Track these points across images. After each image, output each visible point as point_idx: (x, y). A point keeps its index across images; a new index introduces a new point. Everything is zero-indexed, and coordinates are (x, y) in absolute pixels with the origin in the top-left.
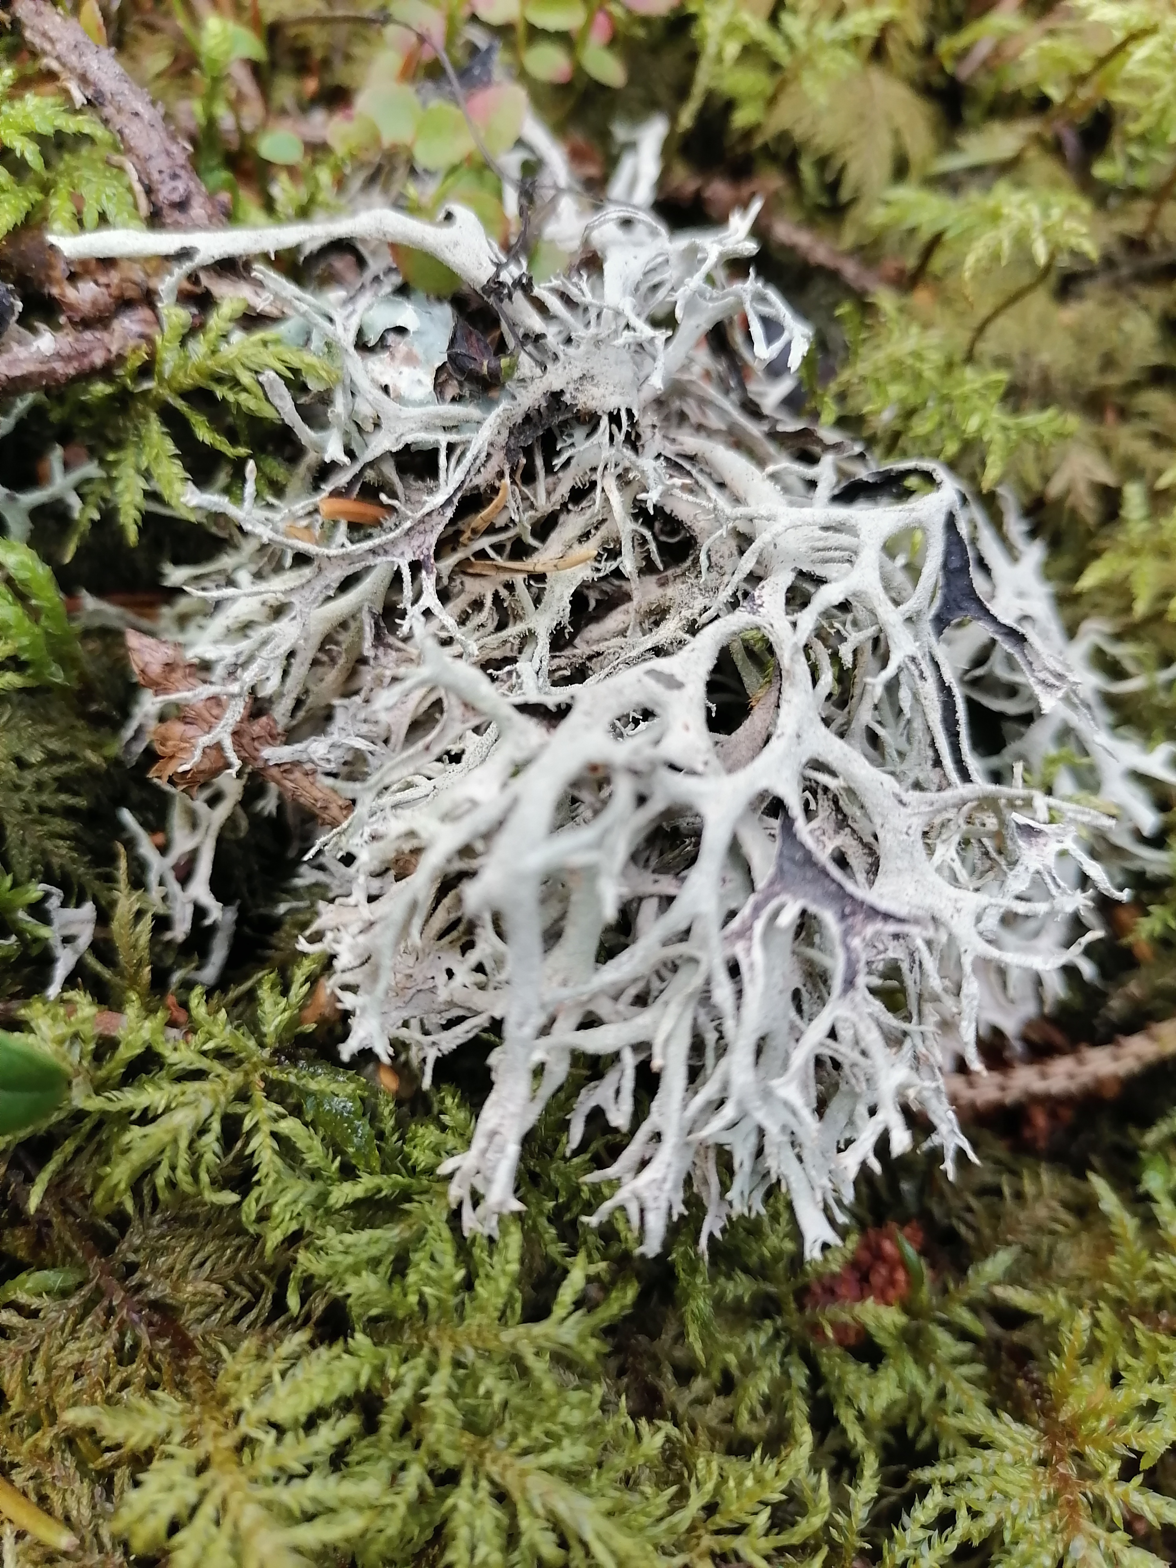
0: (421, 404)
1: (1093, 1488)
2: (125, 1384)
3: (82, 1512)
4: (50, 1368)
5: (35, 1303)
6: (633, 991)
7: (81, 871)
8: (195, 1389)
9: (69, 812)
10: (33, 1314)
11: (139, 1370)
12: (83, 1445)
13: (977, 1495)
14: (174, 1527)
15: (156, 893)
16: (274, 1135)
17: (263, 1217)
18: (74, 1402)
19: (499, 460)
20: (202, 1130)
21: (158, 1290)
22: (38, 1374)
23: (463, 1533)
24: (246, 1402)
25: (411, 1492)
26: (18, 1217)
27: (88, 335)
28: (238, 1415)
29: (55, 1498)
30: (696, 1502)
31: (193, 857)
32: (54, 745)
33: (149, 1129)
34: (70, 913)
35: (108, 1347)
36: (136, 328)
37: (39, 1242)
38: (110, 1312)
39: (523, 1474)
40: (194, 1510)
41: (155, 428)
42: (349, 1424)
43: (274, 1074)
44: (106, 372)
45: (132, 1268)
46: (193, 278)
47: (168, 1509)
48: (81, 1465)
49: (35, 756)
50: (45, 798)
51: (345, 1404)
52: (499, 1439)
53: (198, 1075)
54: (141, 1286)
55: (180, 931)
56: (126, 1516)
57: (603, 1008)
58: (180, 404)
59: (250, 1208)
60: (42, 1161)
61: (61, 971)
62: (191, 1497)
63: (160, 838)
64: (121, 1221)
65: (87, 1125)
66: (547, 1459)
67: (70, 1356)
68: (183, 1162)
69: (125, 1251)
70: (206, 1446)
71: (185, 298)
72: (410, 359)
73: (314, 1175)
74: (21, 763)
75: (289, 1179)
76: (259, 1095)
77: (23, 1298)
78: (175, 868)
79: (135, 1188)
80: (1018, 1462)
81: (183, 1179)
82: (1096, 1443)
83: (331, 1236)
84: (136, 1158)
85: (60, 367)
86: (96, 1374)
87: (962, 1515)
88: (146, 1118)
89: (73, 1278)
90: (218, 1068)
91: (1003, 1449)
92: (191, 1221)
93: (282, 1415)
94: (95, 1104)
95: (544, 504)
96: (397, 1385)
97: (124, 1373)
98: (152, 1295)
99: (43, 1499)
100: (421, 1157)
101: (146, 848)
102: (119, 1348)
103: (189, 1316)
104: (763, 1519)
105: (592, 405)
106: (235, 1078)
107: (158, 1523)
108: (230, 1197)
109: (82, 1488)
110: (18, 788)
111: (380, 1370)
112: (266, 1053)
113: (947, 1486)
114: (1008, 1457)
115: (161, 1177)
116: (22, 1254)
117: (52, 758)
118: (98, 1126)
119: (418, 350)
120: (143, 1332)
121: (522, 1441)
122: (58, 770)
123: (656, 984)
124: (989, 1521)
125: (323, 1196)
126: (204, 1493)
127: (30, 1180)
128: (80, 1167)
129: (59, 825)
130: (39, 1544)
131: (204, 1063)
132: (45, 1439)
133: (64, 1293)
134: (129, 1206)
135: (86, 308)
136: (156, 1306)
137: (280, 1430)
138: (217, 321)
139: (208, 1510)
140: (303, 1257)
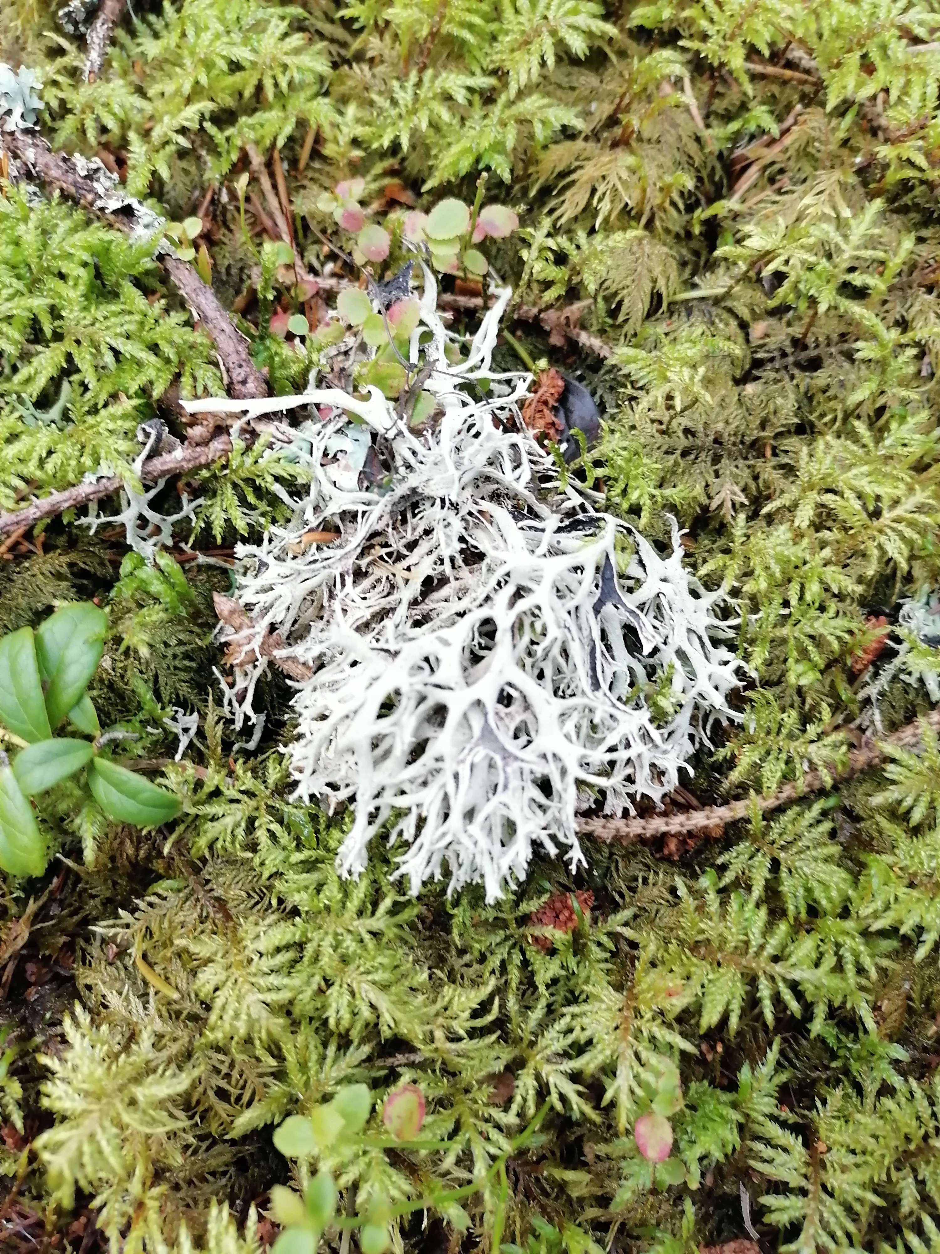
0: (351, 491)
1: (637, 1023)
2: (202, 932)
3: (183, 985)
4: (170, 922)
5: (165, 894)
6: (420, 781)
7: (193, 697)
8: (230, 935)
9: (186, 669)
10: (165, 899)
11: (209, 926)
12: (185, 957)
13: (586, 1021)
14: (216, 989)
15: (227, 709)
16: (269, 830)
17: (262, 864)
18: (181, 936)
19: (386, 519)
20: (238, 825)
21: (219, 892)
22: (166, 925)
23: (334, 1005)
24: (248, 943)
25: (315, 987)
26: (160, 854)
27: (198, 449)
28: (245, 947)
29: (172, 979)
30: (439, 1005)
31: (246, 690)
32: (182, 636)
33: (215, 824)
34: (187, 718)
35: (195, 915)
36: (221, 447)
37: (169, 867)
38: (198, 900)
39: (360, 982)
40: (224, 983)
41: (229, 491)
42: (289, 955)
43: (270, 803)
44: (207, 466)
45: (208, 881)
46: (248, 423)
47: (215, 981)
48: (184, 966)
49: (173, 642)
50: (177, 663)
51: (288, 947)
52: (352, 967)
53: (238, 801)
54: (212, 890)
55: (238, 725)
56: (198, 983)
57: (406, 788)
58: (241, 483)
59: (257, 861)
60: (172, 831)
61: (182, 748)
62: (223, 978)
63: (230, 679)
64: (204, 860)
65: (190, 819)
66: (370, 977)
67: (179, 918)
68: (229, 838)
69: (205, 874)
70: (231, 959)
71: (243, 431)
72: (347, 468)
73: (284, 848)
74: (166, 645)
75: (273, 850)
76: (263, 812)
77: (160, 891)
78: (237, 695)
79: (211, 847)
80: (609, 1009)
81: (228, 845)
82: (645, 1004)
83: (291, 875)
84: (210, 836)
85: (186, 465)
86: (190, 926)
87: (577, 1030)
88: (214, 819)
89: (182, 884)
90: (245, 798)
91: (602, 1001)
92: (234, 862)
93: (262, 949)
94: (193, 811)
95: (410, 537)
96: (310, 940)
97: (200, 927)
98: (215, 894)
99: (167, 979)
100: (332, 844)
101: (223, 686)
102: (200, 916)
103: (230, 905)
104: (467, 1014)
105: (432, 494)
106: (253, 803)
107: (210, 987)
108: (249, 855)
109: (183, 975)
110: (165, 657)
111: (304, 934)
112: (268, 792)
113: (574, 1016)
114: (603, 1006)
115: (219, 845)
116: (161, 871)
117: (181, 643)
118: (194, 821)
119: (351, 463)
120: (211, 910)
121: (362, 969)
122: (183, 649)
123: (430, 778)
124: (588, 1033)
125: (288, 857)
126: (228, 978)
127: (165, 839)
128: (188, 835)
129: (183, 675)
130: (165, 997)
131: (239, 796)
132: (168, 953)
133: (179, 890)
134: (207, 855)
135: (197, 439)
136: (218, 899)
137: (261, 955)
138: (257, 447)
139: (229, 984)
140: (278, 884)
